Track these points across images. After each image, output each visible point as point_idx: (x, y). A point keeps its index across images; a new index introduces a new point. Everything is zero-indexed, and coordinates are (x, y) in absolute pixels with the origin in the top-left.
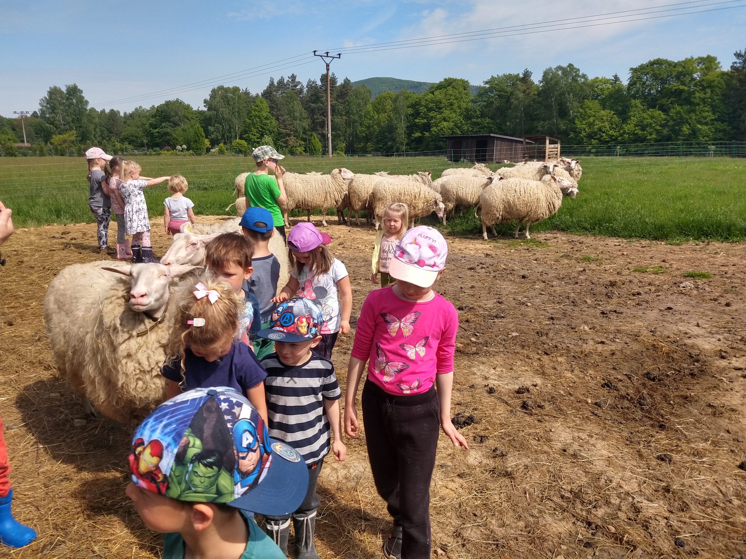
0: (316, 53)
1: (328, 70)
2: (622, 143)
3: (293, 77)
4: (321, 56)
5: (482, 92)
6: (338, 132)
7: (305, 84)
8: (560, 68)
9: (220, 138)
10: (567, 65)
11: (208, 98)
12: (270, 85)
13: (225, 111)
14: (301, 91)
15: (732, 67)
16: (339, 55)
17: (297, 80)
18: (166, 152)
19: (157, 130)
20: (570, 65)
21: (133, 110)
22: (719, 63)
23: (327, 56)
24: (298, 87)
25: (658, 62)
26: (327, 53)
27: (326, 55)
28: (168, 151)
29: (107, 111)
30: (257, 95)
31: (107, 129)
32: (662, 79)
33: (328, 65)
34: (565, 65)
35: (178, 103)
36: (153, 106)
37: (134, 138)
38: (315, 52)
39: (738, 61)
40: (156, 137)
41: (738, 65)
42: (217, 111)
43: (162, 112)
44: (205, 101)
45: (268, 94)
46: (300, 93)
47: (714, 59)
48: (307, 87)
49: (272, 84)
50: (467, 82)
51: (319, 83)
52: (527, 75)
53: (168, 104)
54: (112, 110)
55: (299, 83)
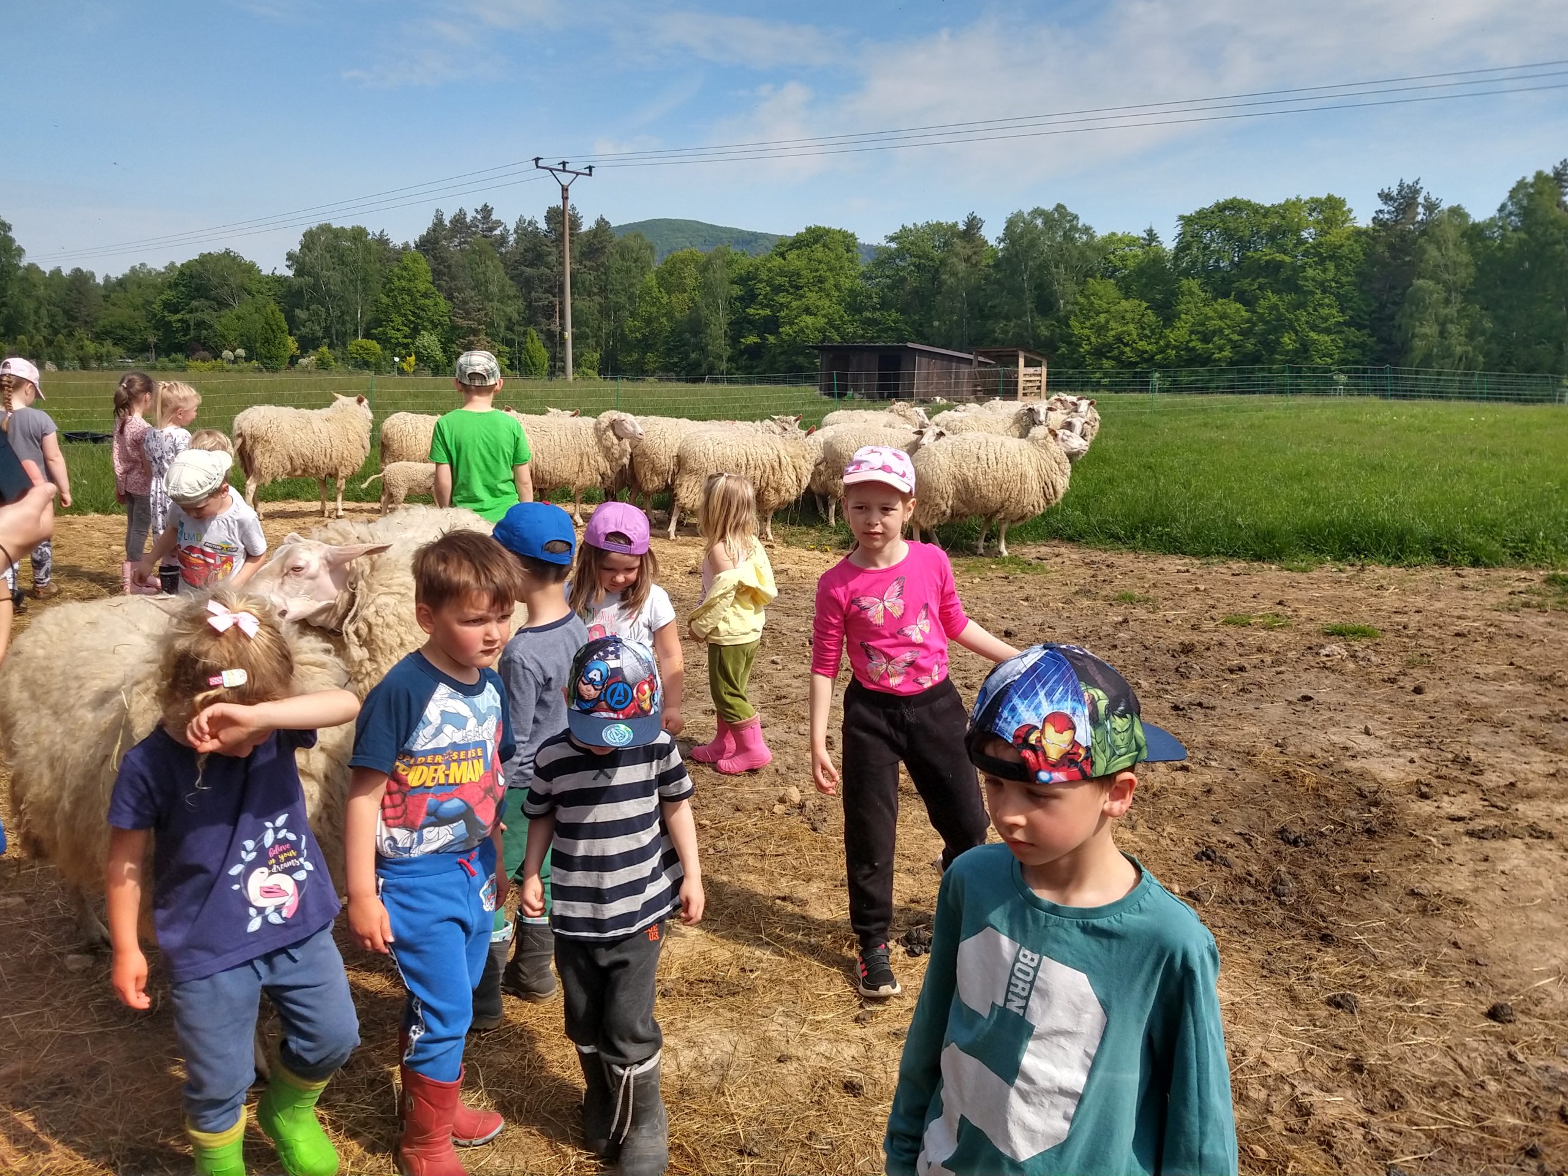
0: (541, 163)
1: (565, 198)
2: (1164, 367)
3: (486, 211)
4: (551, 170)
5: (883, 259)
6: (584, 329)
7: (512, 227)
8: (1038, 212)
9: (320, 334)
10: (1054, 206)
11: (297, 248)
12: (435, 224)
13: (333, 278)
14: (503, 240)
15: (1374, 219)
16: (590, 168)
17: (494, 217)
18: (199, 363)
19: (179, 316)
20: (1060, 208)
21: (127, 271)
22: (1350, 211)
23: (564, 170)
24: (497, 232)
25: (1234, 206)
26: (564, 164)
27: (561, 167)
28: (204, 360)
29: (66, 271)
30: (406, 247)
31: (66, 312)
32: (1240, 239)
33: (565, 189)
34: (1049, 207)
35: (229, 259)
36: (173, 264)
37: (126, 333)
38: (537, 160)
39: (1386, 208)
40: (177, 331)
41: (1387, 216)
42: (317, 279)
43: (191, 276)
44: (290, 256)
45: (429, 244)
46: (501, 245)
47: (1343, 202)
48: (516, 232)
49: (439, 223)
50: (852, 235)
51: (543, 225)
52: (973, 224)
53: (205, 260)
54: (78, 270)
55: (499, 223)
